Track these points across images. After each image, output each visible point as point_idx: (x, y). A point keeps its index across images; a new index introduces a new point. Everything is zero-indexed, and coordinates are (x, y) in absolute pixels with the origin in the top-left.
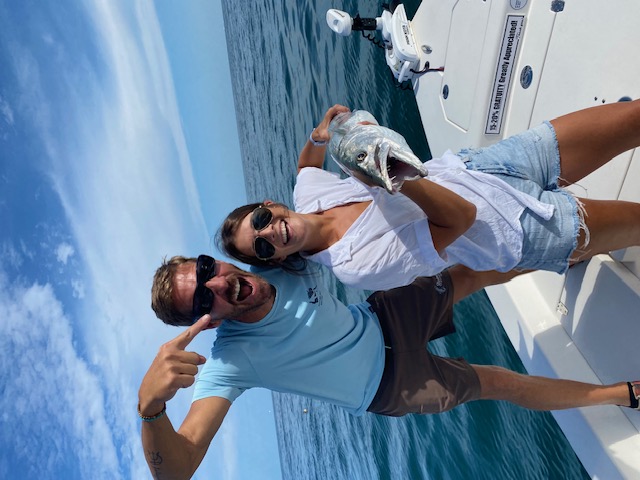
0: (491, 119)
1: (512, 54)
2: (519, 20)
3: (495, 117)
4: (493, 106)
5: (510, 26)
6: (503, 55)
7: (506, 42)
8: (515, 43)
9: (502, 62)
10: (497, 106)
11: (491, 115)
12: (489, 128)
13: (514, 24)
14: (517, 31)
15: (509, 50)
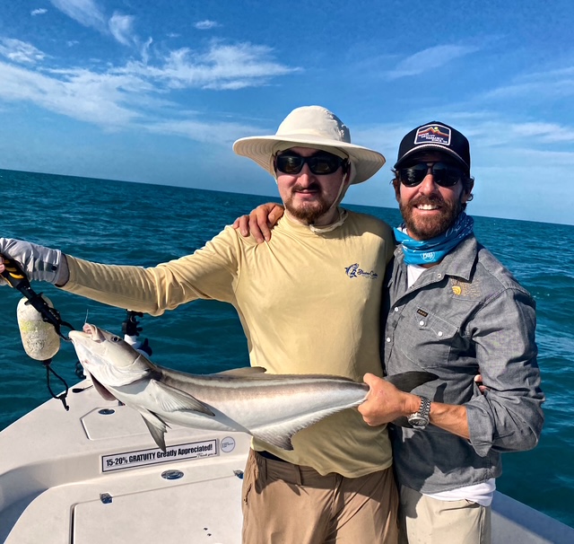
0: (118, 457)
1: (184, 456)
2: (213, 451)
3: (120, 461)
4: (132, 455)
5: (207, 444)
6: (182, 448)
7: (194, 446)
8: (194, 454)
9: (176, 449)
10: (134, 459)
11: (122, 456)
12: (109, 458)
13: (209, 448)
14: (204, 453)
15: (186, 451)
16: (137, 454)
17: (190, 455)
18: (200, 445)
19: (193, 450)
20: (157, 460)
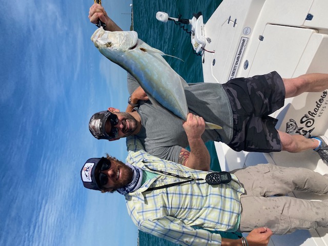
1: (242, 53)
2: (246, 39)
5: (242, 42)
6: (238, 53)
7: (240, 48)
8: (243, 49)
9: (237, 56)
13: (244, 41)
14: (245, 44)
15: (240, 52)
16: (232, 73)
17: (243, 51)
18: (241, 45)
19: (241, 49)
20: (238, 65)
